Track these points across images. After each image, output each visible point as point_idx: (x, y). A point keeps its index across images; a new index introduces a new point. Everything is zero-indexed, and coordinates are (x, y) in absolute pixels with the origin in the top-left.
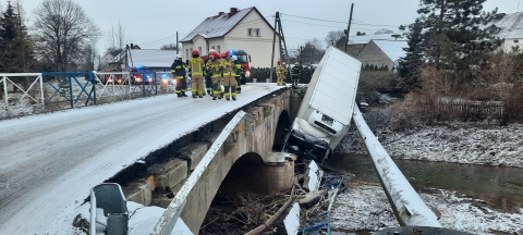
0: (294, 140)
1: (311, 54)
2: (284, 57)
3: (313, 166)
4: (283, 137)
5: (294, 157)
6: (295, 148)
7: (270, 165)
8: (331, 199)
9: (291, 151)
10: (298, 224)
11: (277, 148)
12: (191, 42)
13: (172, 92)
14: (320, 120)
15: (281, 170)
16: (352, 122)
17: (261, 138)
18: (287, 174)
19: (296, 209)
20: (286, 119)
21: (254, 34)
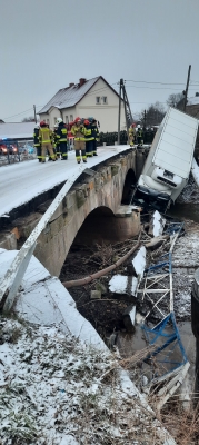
0: (140, 195)
1: (154, 117)
2: (129, 122)
3: (157, 215)
4: (130, 192)
5: (139, 209)
6: (141, 201)
7: (119, 216)
8: (173, 243)
9: (137, 204)
10: (144, 263)
11: (125, 201)
12: (47, 113)
13: (33, 159)
14: (162, 175)
15: (129, 220)
16: (191, 175)
17: (108, 193)
18: (134, 224)
19: (143, 250)
20: (132, 177)
21: (102, 101)
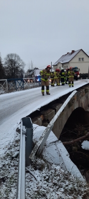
7: (88, 112)
17: (84, 101)
21: (81, 60)
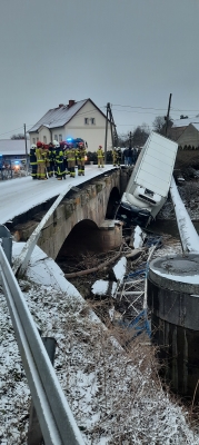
0: (123, 211)
2: (116, 142)
3: (138, 230)
4: (114, 209)
5: (121, 223)
6: (124, 216)
7: (103, 229)
8: (150, 254)
9: (121, 219)
10: (124, 271)
11: (109, 216)
12: (37, 132)
13: (23, 176)
14: (143, 193)
15: (111, 233)
16: (169, 194)
17: (95, 208)
18: (116, 236)
19: (123, 261)
20: (116, 194)
